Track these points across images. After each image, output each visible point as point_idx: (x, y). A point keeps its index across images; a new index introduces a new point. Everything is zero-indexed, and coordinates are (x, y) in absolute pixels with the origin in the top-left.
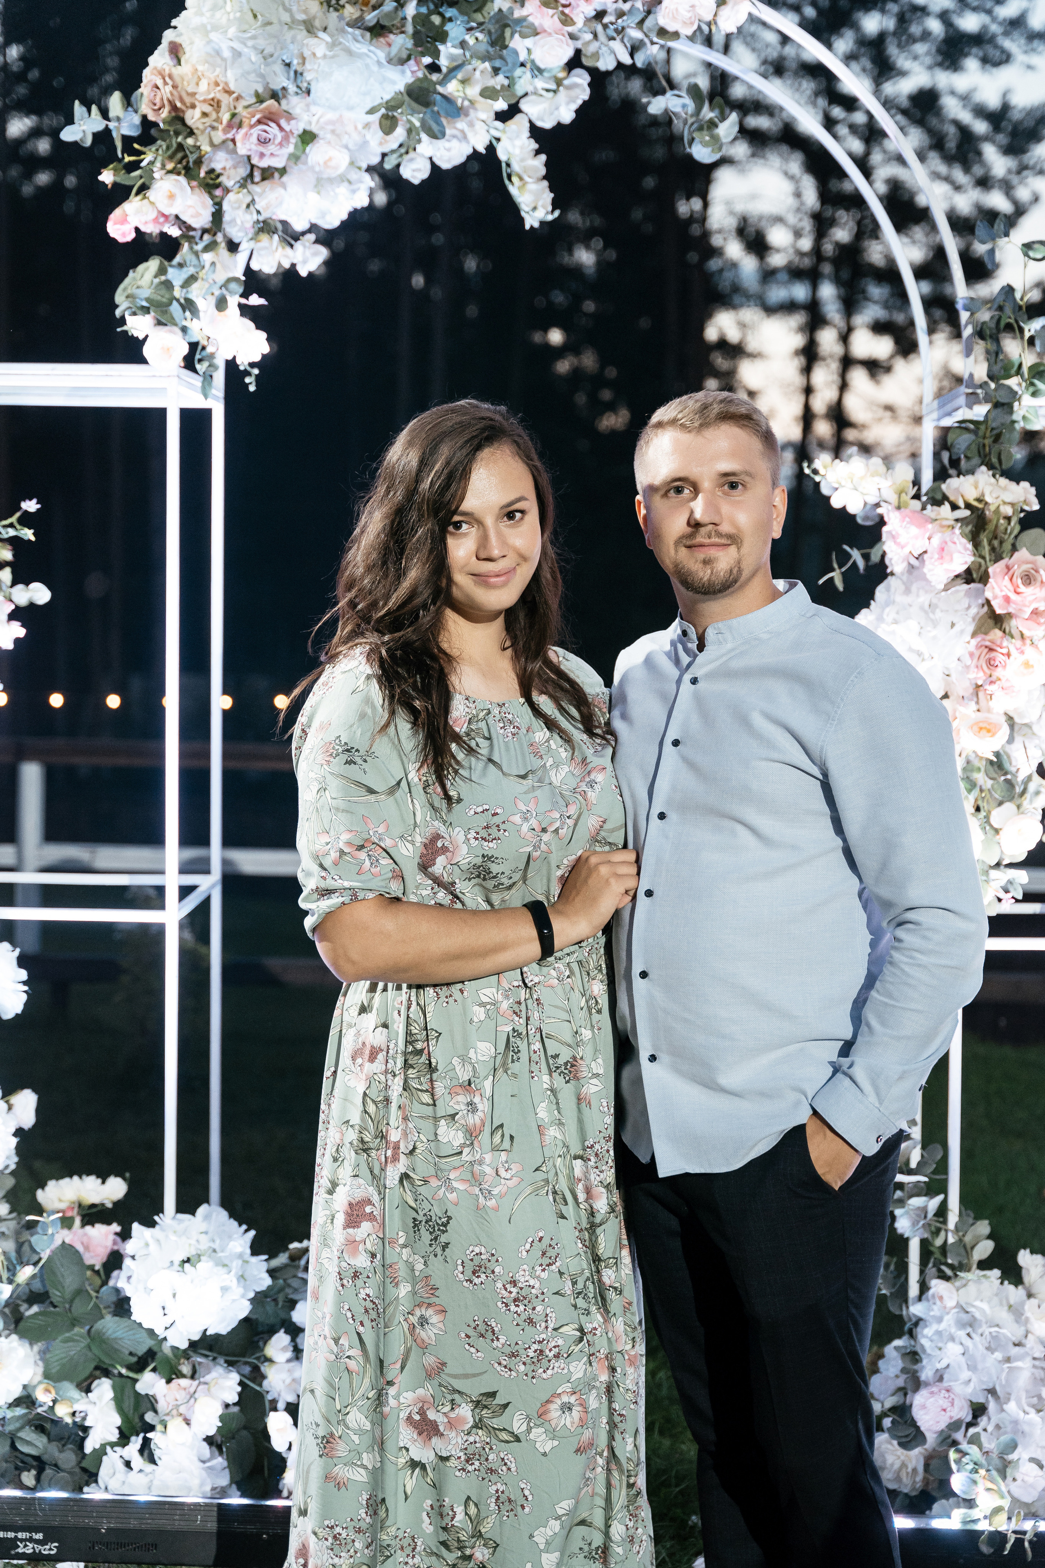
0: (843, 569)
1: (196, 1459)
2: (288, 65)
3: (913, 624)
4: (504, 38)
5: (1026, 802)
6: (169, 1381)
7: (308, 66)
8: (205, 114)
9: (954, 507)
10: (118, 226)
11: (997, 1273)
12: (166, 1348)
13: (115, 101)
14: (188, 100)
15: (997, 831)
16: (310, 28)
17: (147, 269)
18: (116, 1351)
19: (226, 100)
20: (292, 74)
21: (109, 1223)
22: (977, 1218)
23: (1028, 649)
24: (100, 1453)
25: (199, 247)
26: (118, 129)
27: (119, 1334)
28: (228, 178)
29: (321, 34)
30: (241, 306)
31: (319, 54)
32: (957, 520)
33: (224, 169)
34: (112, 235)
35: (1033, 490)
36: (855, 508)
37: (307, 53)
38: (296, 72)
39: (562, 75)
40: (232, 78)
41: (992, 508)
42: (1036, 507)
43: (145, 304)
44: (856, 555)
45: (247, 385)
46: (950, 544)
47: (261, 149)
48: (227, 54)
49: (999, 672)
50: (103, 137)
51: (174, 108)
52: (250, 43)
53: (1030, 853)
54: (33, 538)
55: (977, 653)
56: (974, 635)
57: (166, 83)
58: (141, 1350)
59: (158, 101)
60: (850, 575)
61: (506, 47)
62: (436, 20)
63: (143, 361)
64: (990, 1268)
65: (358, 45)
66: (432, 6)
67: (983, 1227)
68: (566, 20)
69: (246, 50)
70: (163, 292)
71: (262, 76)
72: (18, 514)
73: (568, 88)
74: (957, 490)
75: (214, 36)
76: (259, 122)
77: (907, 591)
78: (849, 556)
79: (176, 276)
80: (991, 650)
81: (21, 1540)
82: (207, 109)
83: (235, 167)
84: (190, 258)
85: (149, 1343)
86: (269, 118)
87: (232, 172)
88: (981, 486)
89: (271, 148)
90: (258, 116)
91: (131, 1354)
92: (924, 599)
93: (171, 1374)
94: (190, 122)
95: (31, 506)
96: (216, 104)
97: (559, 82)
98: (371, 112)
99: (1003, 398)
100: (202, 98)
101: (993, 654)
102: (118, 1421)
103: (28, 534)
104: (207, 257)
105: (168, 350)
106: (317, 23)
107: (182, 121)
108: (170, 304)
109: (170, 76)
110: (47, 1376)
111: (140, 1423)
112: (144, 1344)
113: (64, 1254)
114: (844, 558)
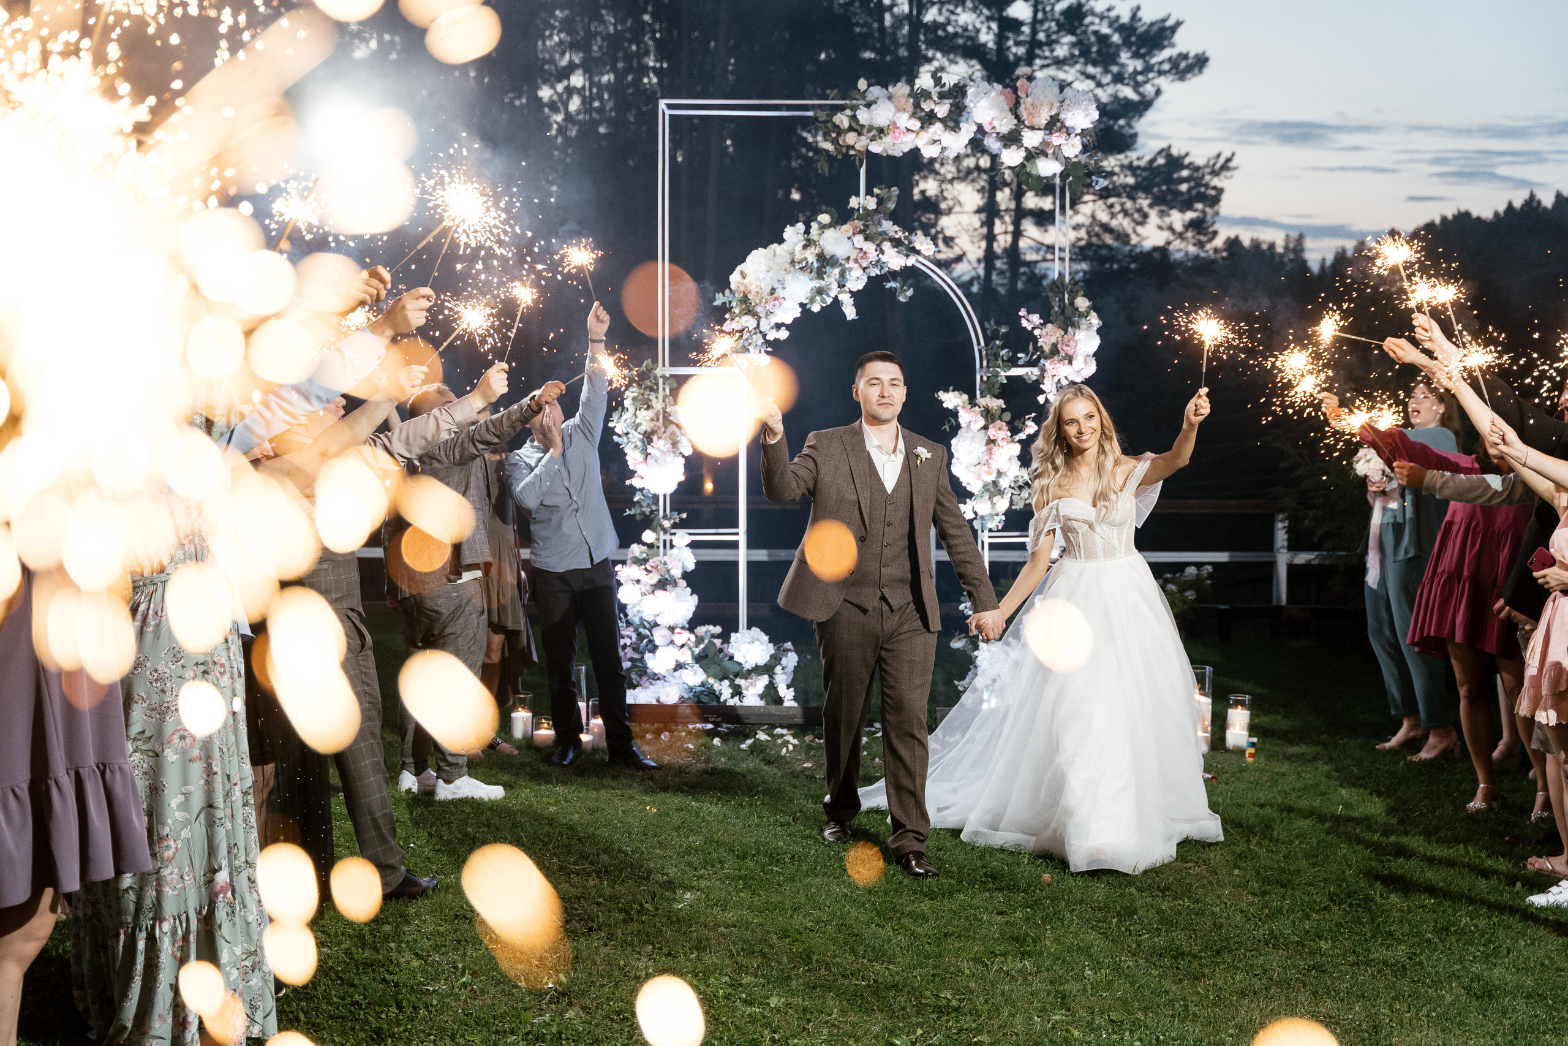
0: (949, 425)
1: (756, 699)
2: (779, 281)
3: (968, 442)
5: (1004, 496)
7: (786, 281)
8: (753, 295)
9: (980, 407)
10: (727, 327)
12: (745, 670)
13: (727, 291)
14: (747, 288)
15: (995, 504)
16: (786, 267)
18: (729, 671)
19: (760, 291)
20: (780, 284)
21: (720, 638)
24: (726, 701)
26: (727, 299)
27: (730, 666)
28: (761, 314)
29: (790, 271)
31: (789, 277)
32: (981, 412)
33: (760, 311)
34: (725, 330)
35: (1003, 402)
36: (951, 407)
37: (785, 277)
38: (782, 284)
39: (859, 278)
40: (762, 285)
41: (990, 408)
42: (1004, 407)
44: (953, 420)
46: (978, 418)
47: (773, 307)
48: (760, 275)
49: (995, 456)
50: (724, 304)
52: (768, 275)
53: (1006, 511)
55: (987, 451)
56: (985, 446)
57: (740, 283)
58: (737, 671)
60: (951, 427)
61: (844, 278)
62: (824, 268)
65: (801, 275)
66: (821, 265)
68: (861, 266)
69: (767, 277)
71: (772, 285)
73: (861, 280)
74: (981, 402)
76: (773, 298)
77: (966, 433)
78: (951, 421)
80: (991, 450)
82: (755, 294)
84: (750, 337)
86: (776, 299)
87: (762, 312)
88: (989, 401)
89: (776, 307)
91: (734, 672)
92: (971, 435)
93: (746, 679)
94: (748, 297)
96: (757, 292)
97: (858, 280)
99: (994, 373)
100: (754, 290)
101: (993, 452)
102: (731, 690)
107: (746, 297)
109: (742, 282)
110: (709, 678)
111: (737, 692)
112: (737, 668)
113: (711, 643)
114: (949, 421)
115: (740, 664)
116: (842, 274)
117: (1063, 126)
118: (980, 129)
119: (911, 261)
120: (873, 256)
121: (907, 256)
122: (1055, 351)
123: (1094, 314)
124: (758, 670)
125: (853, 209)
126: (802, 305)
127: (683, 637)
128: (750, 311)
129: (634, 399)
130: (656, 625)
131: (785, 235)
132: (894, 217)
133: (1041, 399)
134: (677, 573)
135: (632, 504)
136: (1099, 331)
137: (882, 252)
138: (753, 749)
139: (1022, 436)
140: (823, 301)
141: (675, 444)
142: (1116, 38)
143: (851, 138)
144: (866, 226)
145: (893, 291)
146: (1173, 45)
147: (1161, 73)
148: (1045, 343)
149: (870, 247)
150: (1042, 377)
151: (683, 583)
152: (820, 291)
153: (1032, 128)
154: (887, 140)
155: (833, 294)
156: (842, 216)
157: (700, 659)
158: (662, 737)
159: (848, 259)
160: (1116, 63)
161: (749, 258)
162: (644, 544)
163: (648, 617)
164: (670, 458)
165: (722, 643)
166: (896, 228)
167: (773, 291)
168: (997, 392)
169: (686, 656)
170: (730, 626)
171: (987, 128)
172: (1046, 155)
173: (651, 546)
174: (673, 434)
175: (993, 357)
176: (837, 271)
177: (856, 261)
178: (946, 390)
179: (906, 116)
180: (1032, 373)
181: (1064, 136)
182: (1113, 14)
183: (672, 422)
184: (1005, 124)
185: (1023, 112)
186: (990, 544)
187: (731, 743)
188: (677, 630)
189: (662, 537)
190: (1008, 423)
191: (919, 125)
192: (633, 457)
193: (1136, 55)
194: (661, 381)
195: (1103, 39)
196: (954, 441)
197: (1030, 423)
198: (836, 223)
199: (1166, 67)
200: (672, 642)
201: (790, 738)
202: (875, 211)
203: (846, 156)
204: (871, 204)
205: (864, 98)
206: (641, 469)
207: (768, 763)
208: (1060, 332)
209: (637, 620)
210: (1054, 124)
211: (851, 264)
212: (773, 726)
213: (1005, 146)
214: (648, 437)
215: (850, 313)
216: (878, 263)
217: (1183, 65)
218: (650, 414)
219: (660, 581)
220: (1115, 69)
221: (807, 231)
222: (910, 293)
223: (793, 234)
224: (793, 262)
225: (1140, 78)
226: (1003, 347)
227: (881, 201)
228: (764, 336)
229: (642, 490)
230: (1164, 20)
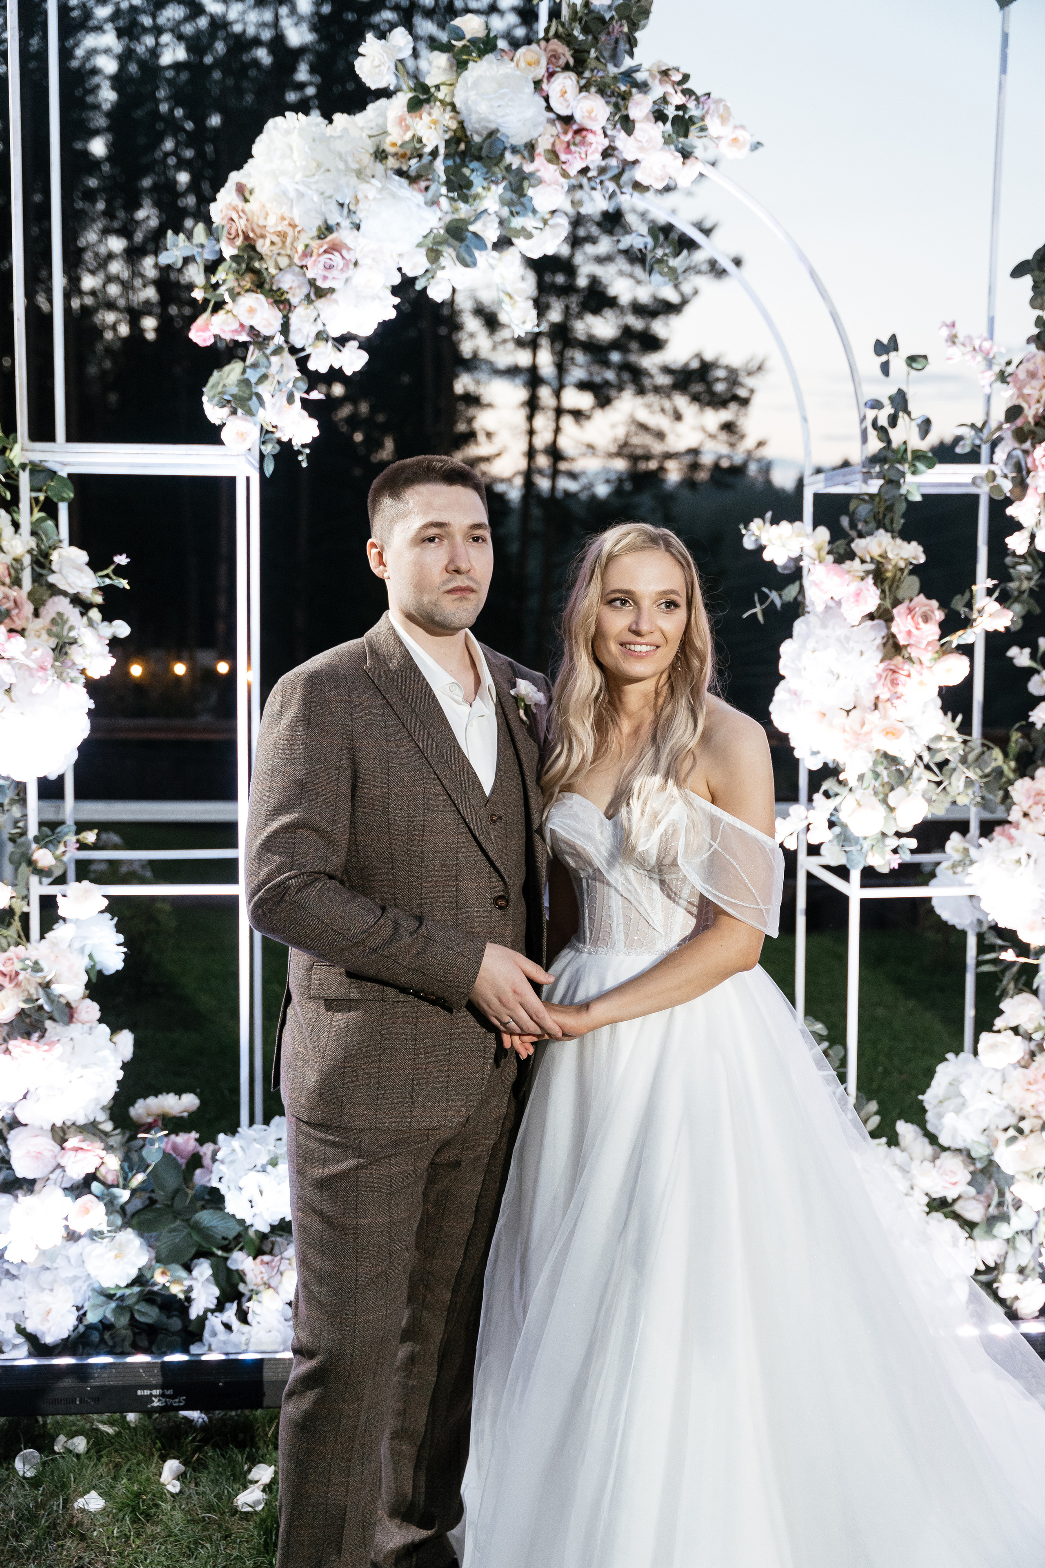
0: (764, 606)
1: (282, 1319)
2: (342, 205)
3: (832, 652)
4: (523, 189)
5: (911, 787)
6: (254, 1258)
7: (361, 206)
8: (272, 243)
9: (863, 561)
10: (200, 333)
11: (884, 1140)
12: (251, 1232)
13: (199, 230)
14: (258, 231)
15: (892, 809)
16: (359, 174)
17: (232, 370)
18: (212, 1237)
19: (290, 231)
20: (346, 210)
21: (190, 1132)
22: (869, 1100)
23: (925, 672)
24: (203, 1318)
25: (268, 352)
26: (201, 254)
27: (212, 1224)
28: (294, 295)
29: (373, 181)
30: (303, 400)
31: (371, 196)
32: (868, 573)
33: (291, 288)
34: (195, 340)
35: (920, 549)
36: (780, 560)
37: (360, 196)
38: (349, 210)
39: (547, 216)
40: (297, 215)
41: (893, 563)
42: (922, 559)
43: (227, 397)
44: (774, 596)
45: (300, 462)
46: (865, 591)
47: (326, 273)
48: (292, 194)
49: (900, 689)
50: (191, 262)
51: (246, 237)
52: (314, 187)
53: (916, 827)
54: (128, 587)
55: (884, 675)
56: (882, 661)
57: (240, 217)
58: (231, 1235)
59: (233, 232)
61: (524, 195)
62: (466, 171)
63: (220, 442)
64: (880, 1137)
65: (403, 190)
66: (458, 160)
67: (873, 1106)
68: (565, 174)
69: (310, 192)
70: (244, 388)
71: (323, 214)
72: (112, 567)
73: (552, 226)
74: (866, 547)
75: (283, 180)
76: (325, 252)
77: (824, 625)
78: (767, 597)
79: (252, 376)
80: (894, 672)
81: (156, 1396)
82: (276, 239)
83: (300, 287)
84: (263, 360)
85: (239, 1229)
86: (335, 248)
87: (297, 291)
88: (884, 545)
89: (335, 273)
90: (325, 247)
91: (224, 1238)
93: (257, 1253)
94: (259, 248)
95: (122, 560)
96: (283, 235)
97: (545, 222)
98: (419, 245)
99: (893, 476)
100: (272, 230)
101: (896, 675)
102: (217, 1292)
103: (124, 583)
104: (274, 359)
105: (242, 436)
106: (369, 172)
107: (253, 248)
108: (250, 399)
109: (243, 211)
110: (158, 1260)
111: (233, 1294)
112: (235, 1229)
114: (764, 598)
115: (242, 1222)
116: (513, 196)
124: (283, 1233)
126: (402, 281)
127: (89, 1156)
128: (264, 284)
130: (16, 1127)
134: (71, 985)
137: (627, 125)
139: (970, 637)
141: (61, 649)
144: (585, 52)
151: (91, 1010)
158: (18, 1464)
159: (531, 147)
165: (201, 1141)
167: (327, 229)
168: (904, 524)
169: (95, 1210)
174: (59, 620)
176: (499, 184)
177: (553, 156)
183: (54, 590)
186: (865, 904)
188: (73, 1141)
189: (38, 888)
190: (932, 603)
194: (24, 479)
196: (786, 649)
197: (988, 603)
198: (505, 37)
199: (704, 267)
200: (60, 1171)
211: (540, 166)
217: (718, 267)
219: (22, 1013)
223: (381, 68)
224: (380, 155)
228: (302, 363)
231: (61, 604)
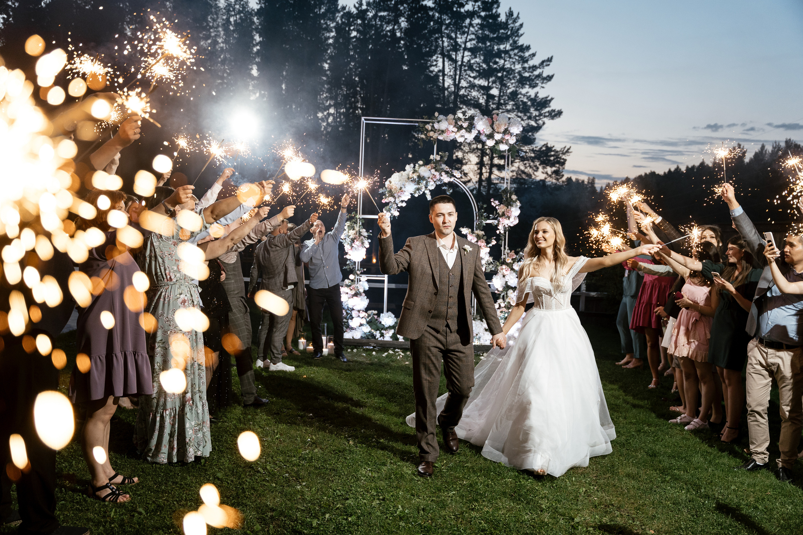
1: (389, 338)
2: (403, 184)
8: (393, 190)
9: (475, 234)
12: (385, 327)
13: (384, 188)
16: (405, 180)
17: (387, 206)
18: (380, 327)
21: (376, 315)
24: (378, 339)
27: (380, 325)
28: (396, 196)
30: (396, 210)
34: (383, 202)
35: (484, 232)
37: (406, 184)
40: (397, 186)
41: (480, 234)
42: (484, 234)
45: (396, 219)
46: (476, 238)
47: (401, 193)
48: (396, 182)
50: (383, 192)
51: (390, 188)
57: (389, 185)
62: (420, 181)
65: (411, 184)
66: (419, 179)
68: (433, 181)
69: (399, 182)
71: (401, 186)
75: (395, 180)
76: (401, 191)
79: (389, 207)
93: (386, 331)
96: (395, 189)
97: (432, 186)
100: (393, 187)
102: (380, 334)
104: (393, 205)
106: (407, 180)
107: (391, 190)
110: (372, 330)
111: (382, 335)
112: (383, 327)
113: (373, 317)
115: (384, 325)
116: (427, 183)
117: (509, 132)
118: (479, 131)
119: (452, 180)
120: (438, 177)
121: (451, 178)
122: (503, 214)
123: (518, 202)
124: (390, 328)
125: (431, 160)
126: (411, 194)
127: (363, 314)
128: (392, 195)
129: (348, 226)
130: (353, 309)
131: (406, 168)
132: (446, 163)
133: (498, 232)
134: (361, 290)
135: (346, 265)
136: (520, 208)
137: (442, 176)
138: (387, 356)
139: (491, 245)
140: (419, 193)
141: (362, 244)
142: (529, 103)
143: (431, 134)
144: (436, 166)
145: (445, 190)
146: (550, 107)
147: (545, 116)
148: (500, 211)
149: (437, 174)
150: (498, 224)
151: (364, 294)
152: (418, 189)
153: (498, 133)
154: (445, 135)
155: (423, 191)
156: (427, 162)
157: (369, 323)
158: (354, 351)
159: (429, 178)
160: (529, 112)
161: (393, 176)
162: (350, 280)
163: (350, 306)
164: (361, 248)
165: (377, 317)
166: (447, 167)
167: (401, 188)
168: (482, 229)
169: (364, 321)
170: (381, 311)
171: (482, 132)
172: (503, 143)
173: (352, 281)
174: (362, 239)
175: (481, 216)
176: (425, 182)
177: (432, 179)
178: (463, 227)
179: (452, 126)
180: (495, 222)
181: (510, 136)
182: (528, 94)
183: (362, 235)
184: (488, 131)
185: (495, 126)
187: (379, 354)
188: (361, 312)
189: (357, 277)
190: (485, 240)
191: (457, 130)
192: (347, 248)
193: (536, 110)
194: (358, 220)
195: (524, 103)
197: (493, 241)
198: (425, 164)
199: (547, 114)
200: (359, 316)
201: (401, 353)
202: (439, 161)
203: (430, 140)
204: (438, 158)
205: (437, 119)
206: (350, 252)
207: (393, 362)
208: (506, 208)
209: (346, 307)
210: (506, 132)
211: (430, 180)
212: (395, 348)
213: (488, 139)
214: (353, 240)
215: (429, 197)
216: (440, 180)
217: (553, 114)
218: (354, 232)
219: (355, 293)
220: (528, 114)
221: (414, 167)
222: (451, 191)
223: (409, 168)
224: (408, 178)
225: (537, 118)
226: (484, 212)
227: (442, 157)
228: (397, 205)
229: (350, 260)
230: (547, 97)
231: (362, 237)
